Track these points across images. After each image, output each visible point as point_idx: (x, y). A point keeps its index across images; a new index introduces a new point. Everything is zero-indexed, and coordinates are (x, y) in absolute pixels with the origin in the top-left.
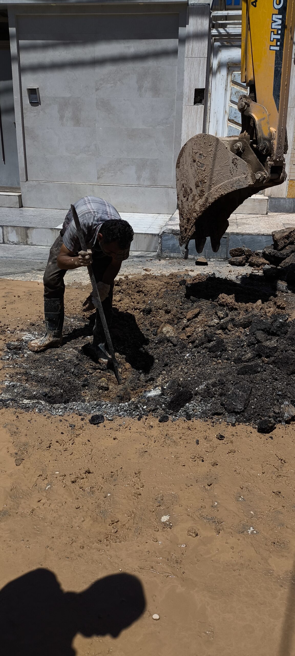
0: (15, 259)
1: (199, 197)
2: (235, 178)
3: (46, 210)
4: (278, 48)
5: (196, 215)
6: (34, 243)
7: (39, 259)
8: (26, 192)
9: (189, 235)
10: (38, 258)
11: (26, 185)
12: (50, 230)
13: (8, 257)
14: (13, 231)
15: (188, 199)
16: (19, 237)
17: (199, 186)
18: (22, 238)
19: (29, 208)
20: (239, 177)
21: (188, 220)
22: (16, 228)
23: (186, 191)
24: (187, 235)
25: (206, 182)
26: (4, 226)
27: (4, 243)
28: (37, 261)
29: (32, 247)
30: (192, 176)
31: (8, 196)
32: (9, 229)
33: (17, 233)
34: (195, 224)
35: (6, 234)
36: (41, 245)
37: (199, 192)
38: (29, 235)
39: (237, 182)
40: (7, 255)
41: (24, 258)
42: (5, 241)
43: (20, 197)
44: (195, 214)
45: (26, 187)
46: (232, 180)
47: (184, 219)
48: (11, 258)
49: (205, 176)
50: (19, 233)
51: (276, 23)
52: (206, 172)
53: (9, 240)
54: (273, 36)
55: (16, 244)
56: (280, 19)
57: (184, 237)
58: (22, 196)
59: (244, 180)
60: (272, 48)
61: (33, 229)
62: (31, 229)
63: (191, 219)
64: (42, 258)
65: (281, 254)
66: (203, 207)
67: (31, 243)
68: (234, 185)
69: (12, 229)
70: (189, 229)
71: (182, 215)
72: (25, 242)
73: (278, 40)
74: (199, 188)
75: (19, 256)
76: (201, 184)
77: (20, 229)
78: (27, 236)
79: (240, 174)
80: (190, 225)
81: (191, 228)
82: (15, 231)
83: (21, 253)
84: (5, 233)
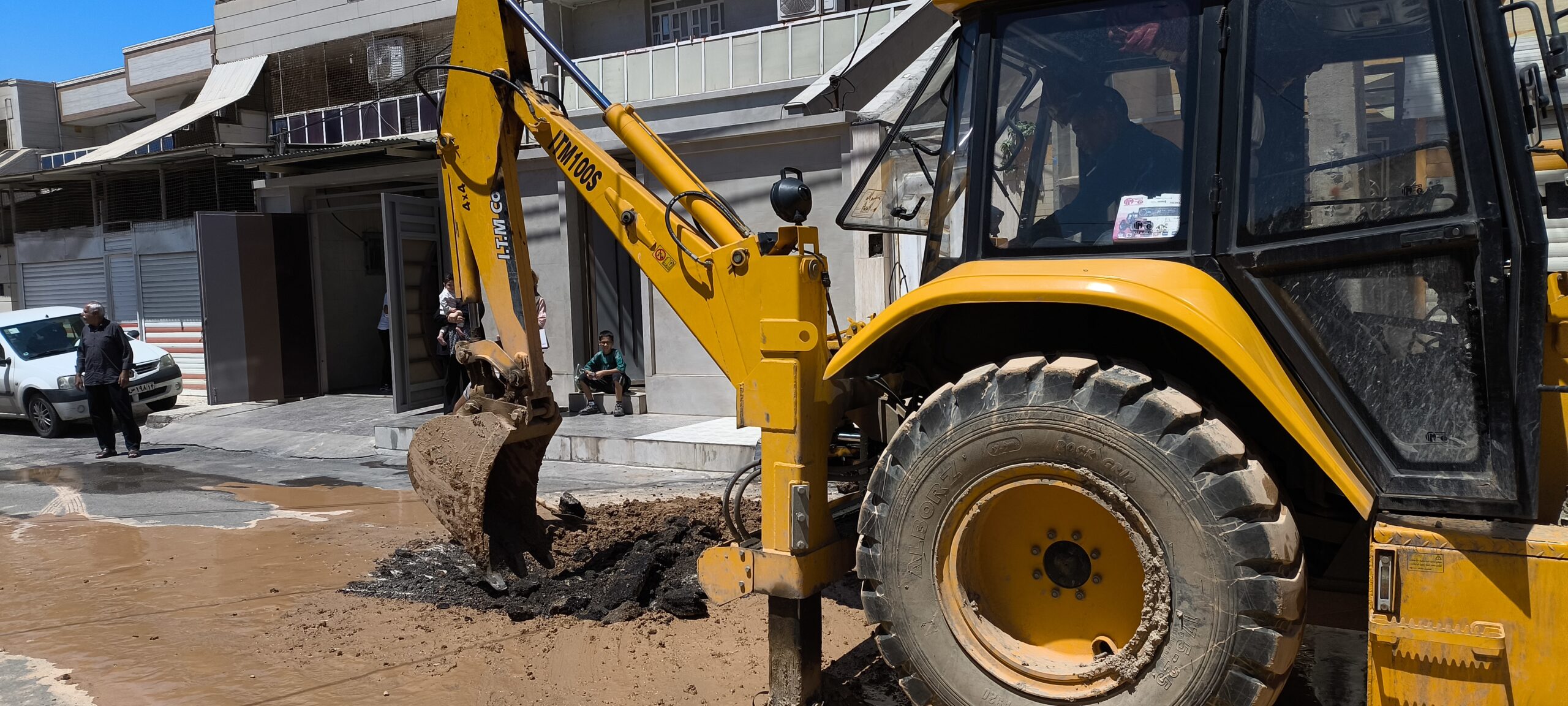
1: (466, 496)
3: (671, 417)
4: (508, 257)
5: (477, 520)
6: (606, 461)
8: (652, 391)
12: (624, 442)
14: (582, 444)
16: (589, 451)
17: (457, 485)
18: (592, 454)
19: (654, 415)
20: (493, 434)
22: (586, 439)
23: (445, 505)
25: (462, 473)
26: (572, 436)
27: (571, 460)
29: (602, 465)
30: (440, 481)
32: (578, 440)
33: (587, 447)
35: (575, 448)
36: (614, 462)
37: (461, 491)
38: (600, 448)
43: (643, 397)
45: (652, 384)
46: (488, 443)
49: (456, 466)
50: (589, 446)
51: (499, 229)
52: (453, 462)
53: (578, 455)
54: (499, 244)
55: (585, 462)
56: (502, 224)
58: (647, 397)
60: (500, 256)
61: (605, 440)
62: (602, 440)
66: (479, 502)
67: (603, 460)
69: (582, 440)
72: (595, 458)
73: (506, 248)
74: (459, 487)
76: (458, 480)
77: (590, 439)
82: (584, 444)
84: (573, 446)
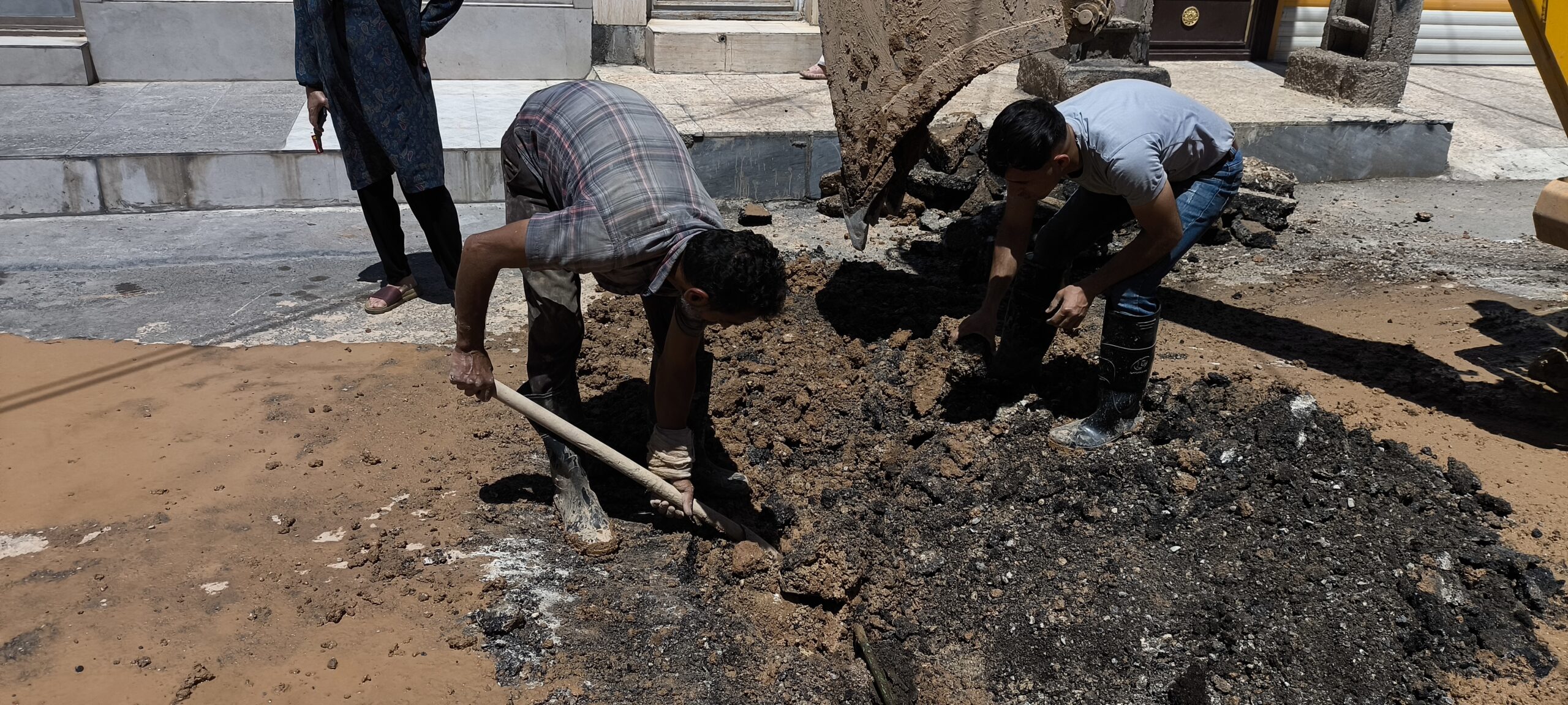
0: (180, 266)
1: (904, 77)
2: (1021, 25)
3: (186, 87)
5: (897, 127)
6: (215, 203)
7: (265, 256)
8: (105, 34)
9: (878, 184)
10: (260, 252)
11: (103, 12)
12: (268, 158)
13: (153, 261)
14: (135, 171)
15: (864, 85)
16: (158, 187)
17: (902, 49)
18: (169, 191)
19: (124, 85)
20: (1035, 21)
21: (872, 143)
22: (145, 160)
23: (856, 61)
24: (870, 184)
25: (925, 37)
26: (100, 156)
27: (104, 210)
28: (263, 262)
29: (211, 214)
30: (876, 20)
31: (43, 50)
32: (122, 164)
33: (152, 177)
34: (895, 152)
35: (112, 183)
36: (239, 204)
37: (902, 65)
38: (194, 177)
39: (1031, 35)
40: (144, 255)
41: (210, 259)
42: (107, 204)
43: (86, 48)
44: (895, 124)
45: (106, 19)
46: (1012, 28)
47: (855, 141)
48: (164, 261)
49: (923, 19)
50: (160, 175)
52: (922, 7)
53: (124, 199)
55: (149, 210)
57: (861, 190)
58: (93, 47)
59: (1053, 28)
61: (208, 159)
62: (200, 159)
63: (880, 138)
64: (275, 252)
65: (959, 181)
66: (921, 104)
67: (206, 202)
68: (1021, 42)
69: (133, 164)
70: (876, 166)
71: (848, 128)
72: (181, 201)
74: (902, 55)
75: (189, 254)
76: (908, 42)
77: (161, 160)
78: (188, 183)
79: (1039, 13)
80: (879, 155)
81: (883, 163)
82: (142, 172)
83: (190, 239)
84: (106, 179)
